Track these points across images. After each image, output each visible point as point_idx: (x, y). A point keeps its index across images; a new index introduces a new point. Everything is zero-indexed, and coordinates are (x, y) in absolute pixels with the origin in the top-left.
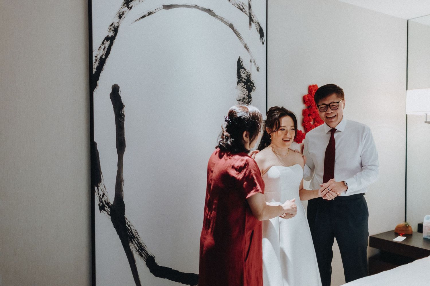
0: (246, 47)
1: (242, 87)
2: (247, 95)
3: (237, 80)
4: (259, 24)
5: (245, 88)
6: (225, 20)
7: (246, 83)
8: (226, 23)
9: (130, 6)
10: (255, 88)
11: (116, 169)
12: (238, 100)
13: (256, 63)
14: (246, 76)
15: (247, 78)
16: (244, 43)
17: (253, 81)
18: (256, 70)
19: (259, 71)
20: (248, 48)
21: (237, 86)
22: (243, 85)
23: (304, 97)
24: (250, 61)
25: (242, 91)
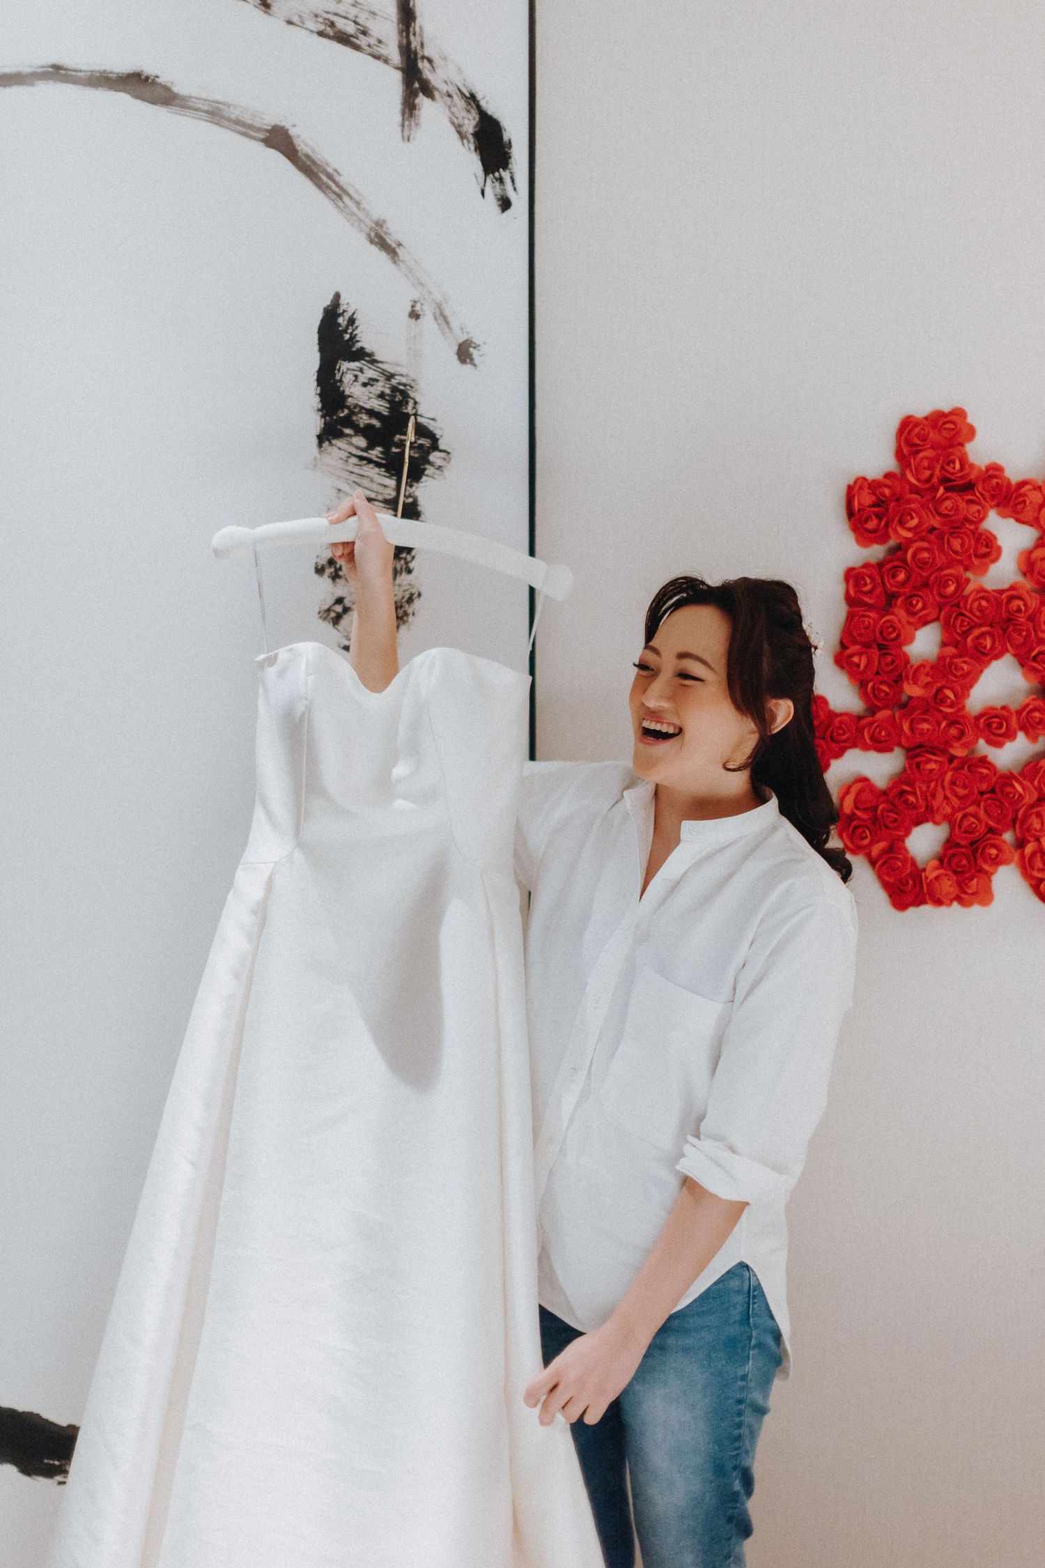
0: (378, 235)
1: (354, 460)
2: (385, 501)
3: (315, 423)
4: (472, 99)
5: (370, 461)
6: (235, 113)
7: (374, 437)
8: (244, 128)
10: (447, 460)
13: (450, 319)
14: (381, 396)
15: (388, 406)
16: (362, 216)
17: (433, 419)
18: (456, 357)
19: (472, 359)
20: (394, 245)
21: (318, 455)
22: (358, 448)
23: (851, 493)
24: (409, 309)
25: (354, 482)
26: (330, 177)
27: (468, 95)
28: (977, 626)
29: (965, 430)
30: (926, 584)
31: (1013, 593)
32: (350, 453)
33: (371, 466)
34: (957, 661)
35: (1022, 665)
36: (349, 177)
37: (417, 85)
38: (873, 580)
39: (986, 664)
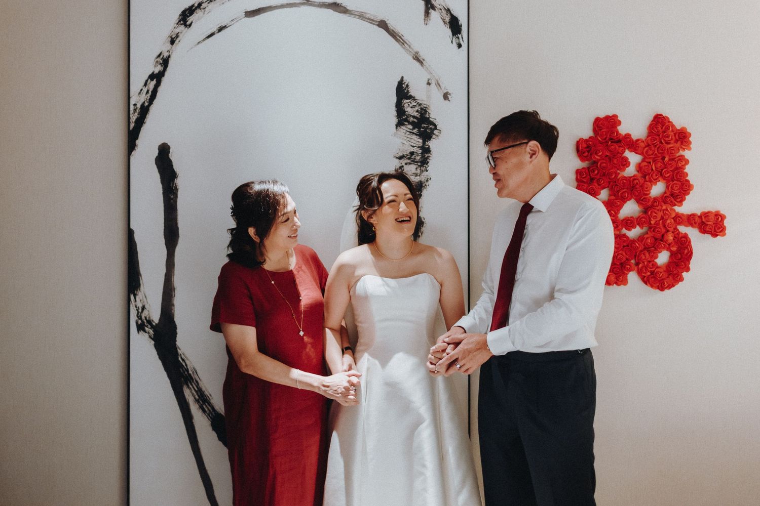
0: (416, 57)
1: (408, 133)
2: (419, 147)
3: (395, 121)
4: (448, 11)
5: (413, 133)
6: (368, 16)
7: (415, 125)
8: (371, 21)
9: (188, 23)
10: (440, 133)
11: (163, 271)
12: (397, 158)
13: (441, 85)
14: (417, 111)
15: (420, 115)
16: (411, 51)
17: (435, 119)
18: (443, 98)
19: (448, 99)
20: (422, 60)
21: (396, 132)
22: (409, 129)
23: (578, 143)
24: (427, 82)
25: (408, 140)
26: (400, 37)
27: (447, 9)
28: (622, 189)
29: (618, 122)
30: (604, 175)
31: (634, 178)
32: (407, 131)
33: (414, 135)
34: (616, 201)
35: (638, 203)
36: (406, 37)
38: (586, 173)
39: (625, 202)
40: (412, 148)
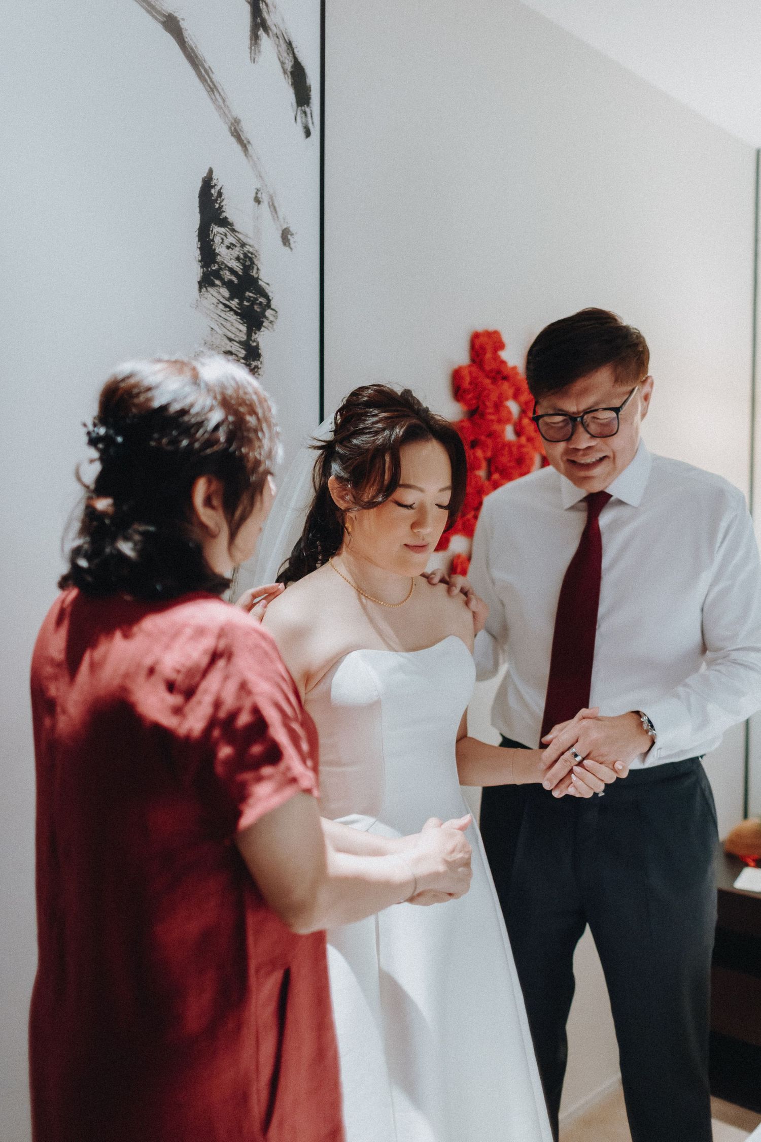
0: (235, 130)
1: (221, 306)
2: (240, 342)
3: (196, 272)
4: (290, 44)
5: (231, 309)
7: (235, 291)
8: (149, 7)
10: (276, 317)
13: (278, 209)
15: (242, 267)
16: (227, 112)
17: (268, 284)
18: (280, 240)
19: (289, 244)
20: (245, 140)
21: (199, 299)
22: (224, 297)
24: (254, 195)
25: (221, 324)
26: (206, 71)
27: (288, 41)
29: (501, 344)
31: (521, 443)
32: (219, 300)
33: (232, 313)
36: (218, 76)
37: (259, 20)
40: (227, 342)
